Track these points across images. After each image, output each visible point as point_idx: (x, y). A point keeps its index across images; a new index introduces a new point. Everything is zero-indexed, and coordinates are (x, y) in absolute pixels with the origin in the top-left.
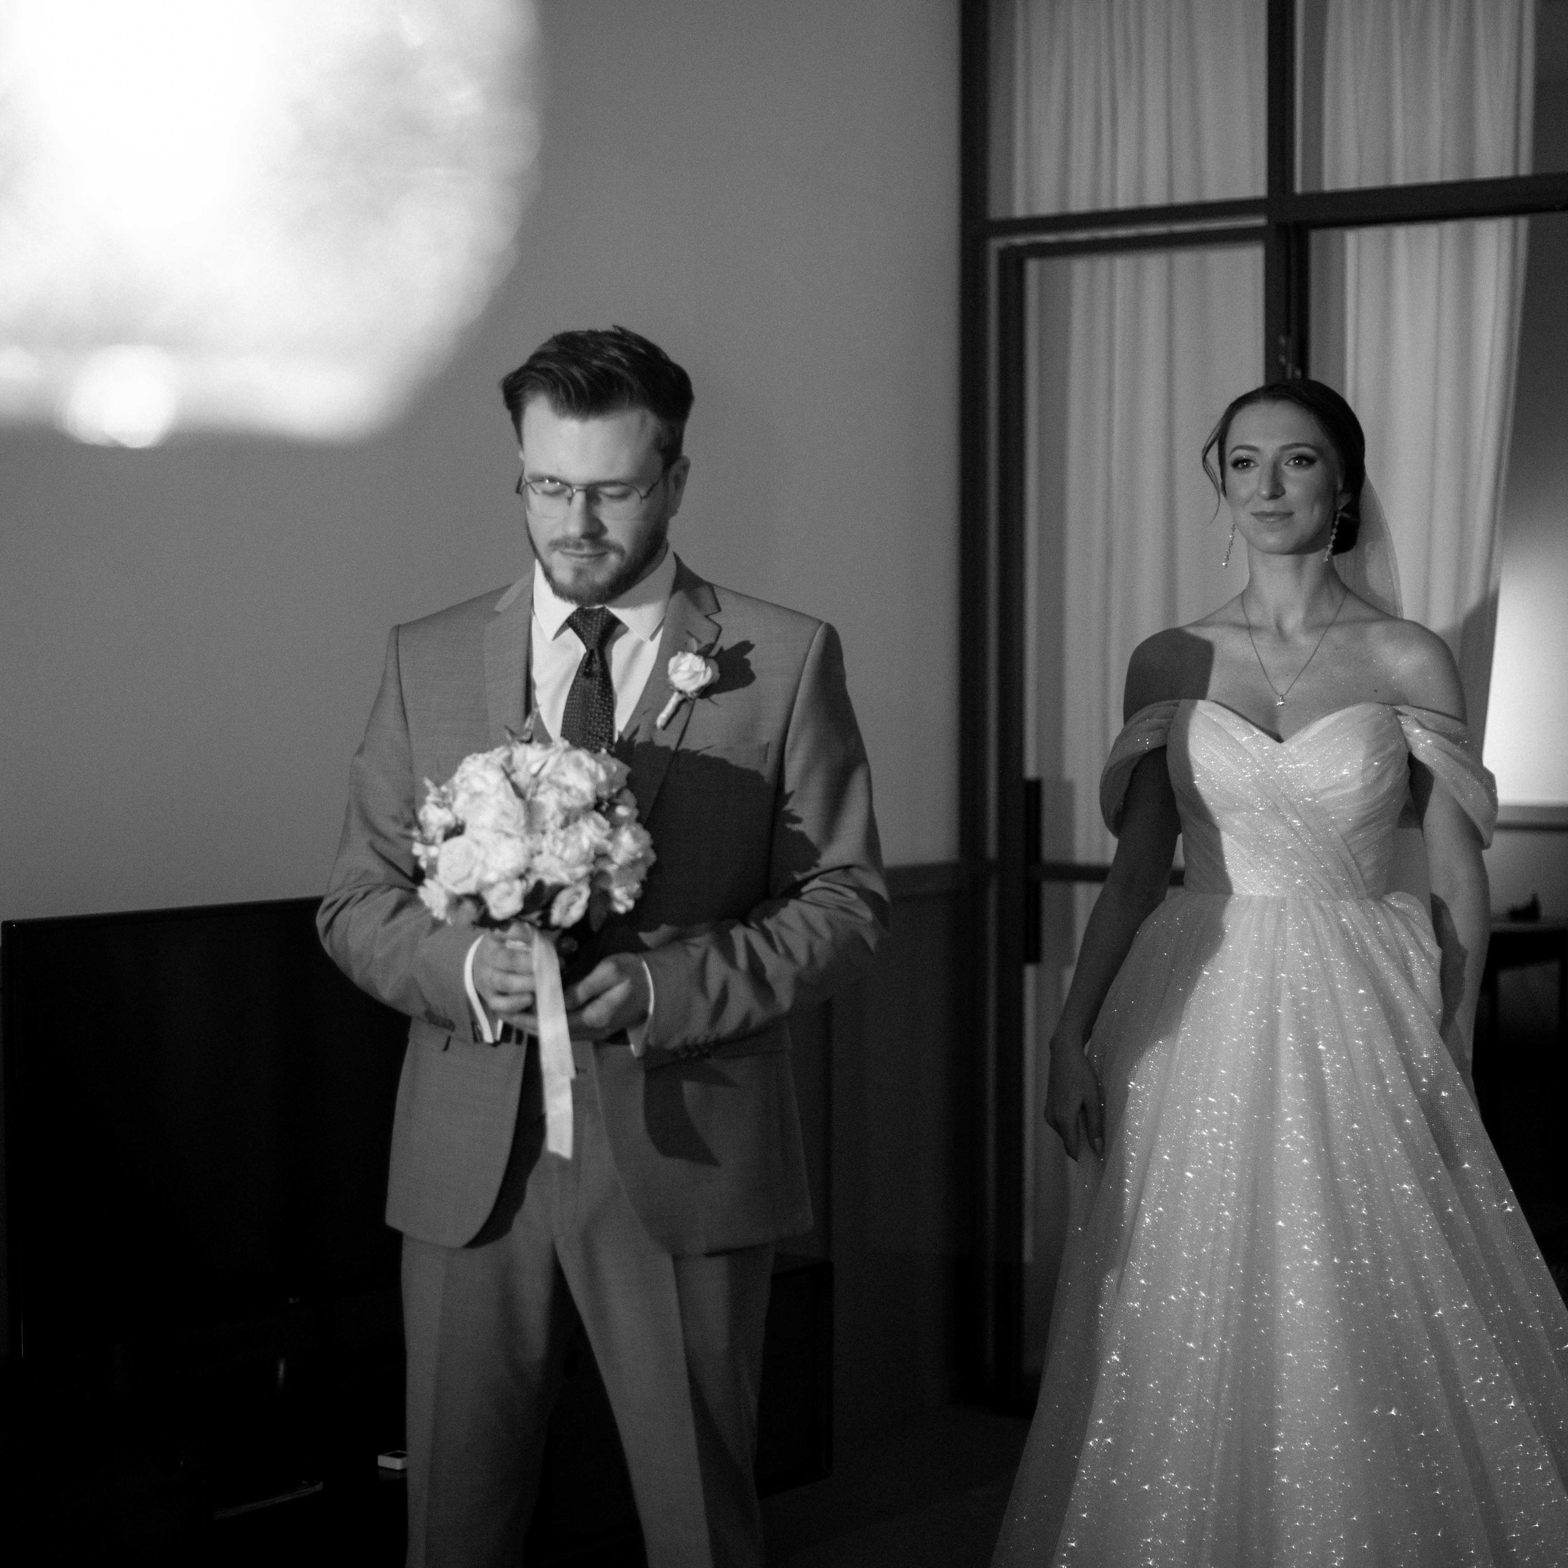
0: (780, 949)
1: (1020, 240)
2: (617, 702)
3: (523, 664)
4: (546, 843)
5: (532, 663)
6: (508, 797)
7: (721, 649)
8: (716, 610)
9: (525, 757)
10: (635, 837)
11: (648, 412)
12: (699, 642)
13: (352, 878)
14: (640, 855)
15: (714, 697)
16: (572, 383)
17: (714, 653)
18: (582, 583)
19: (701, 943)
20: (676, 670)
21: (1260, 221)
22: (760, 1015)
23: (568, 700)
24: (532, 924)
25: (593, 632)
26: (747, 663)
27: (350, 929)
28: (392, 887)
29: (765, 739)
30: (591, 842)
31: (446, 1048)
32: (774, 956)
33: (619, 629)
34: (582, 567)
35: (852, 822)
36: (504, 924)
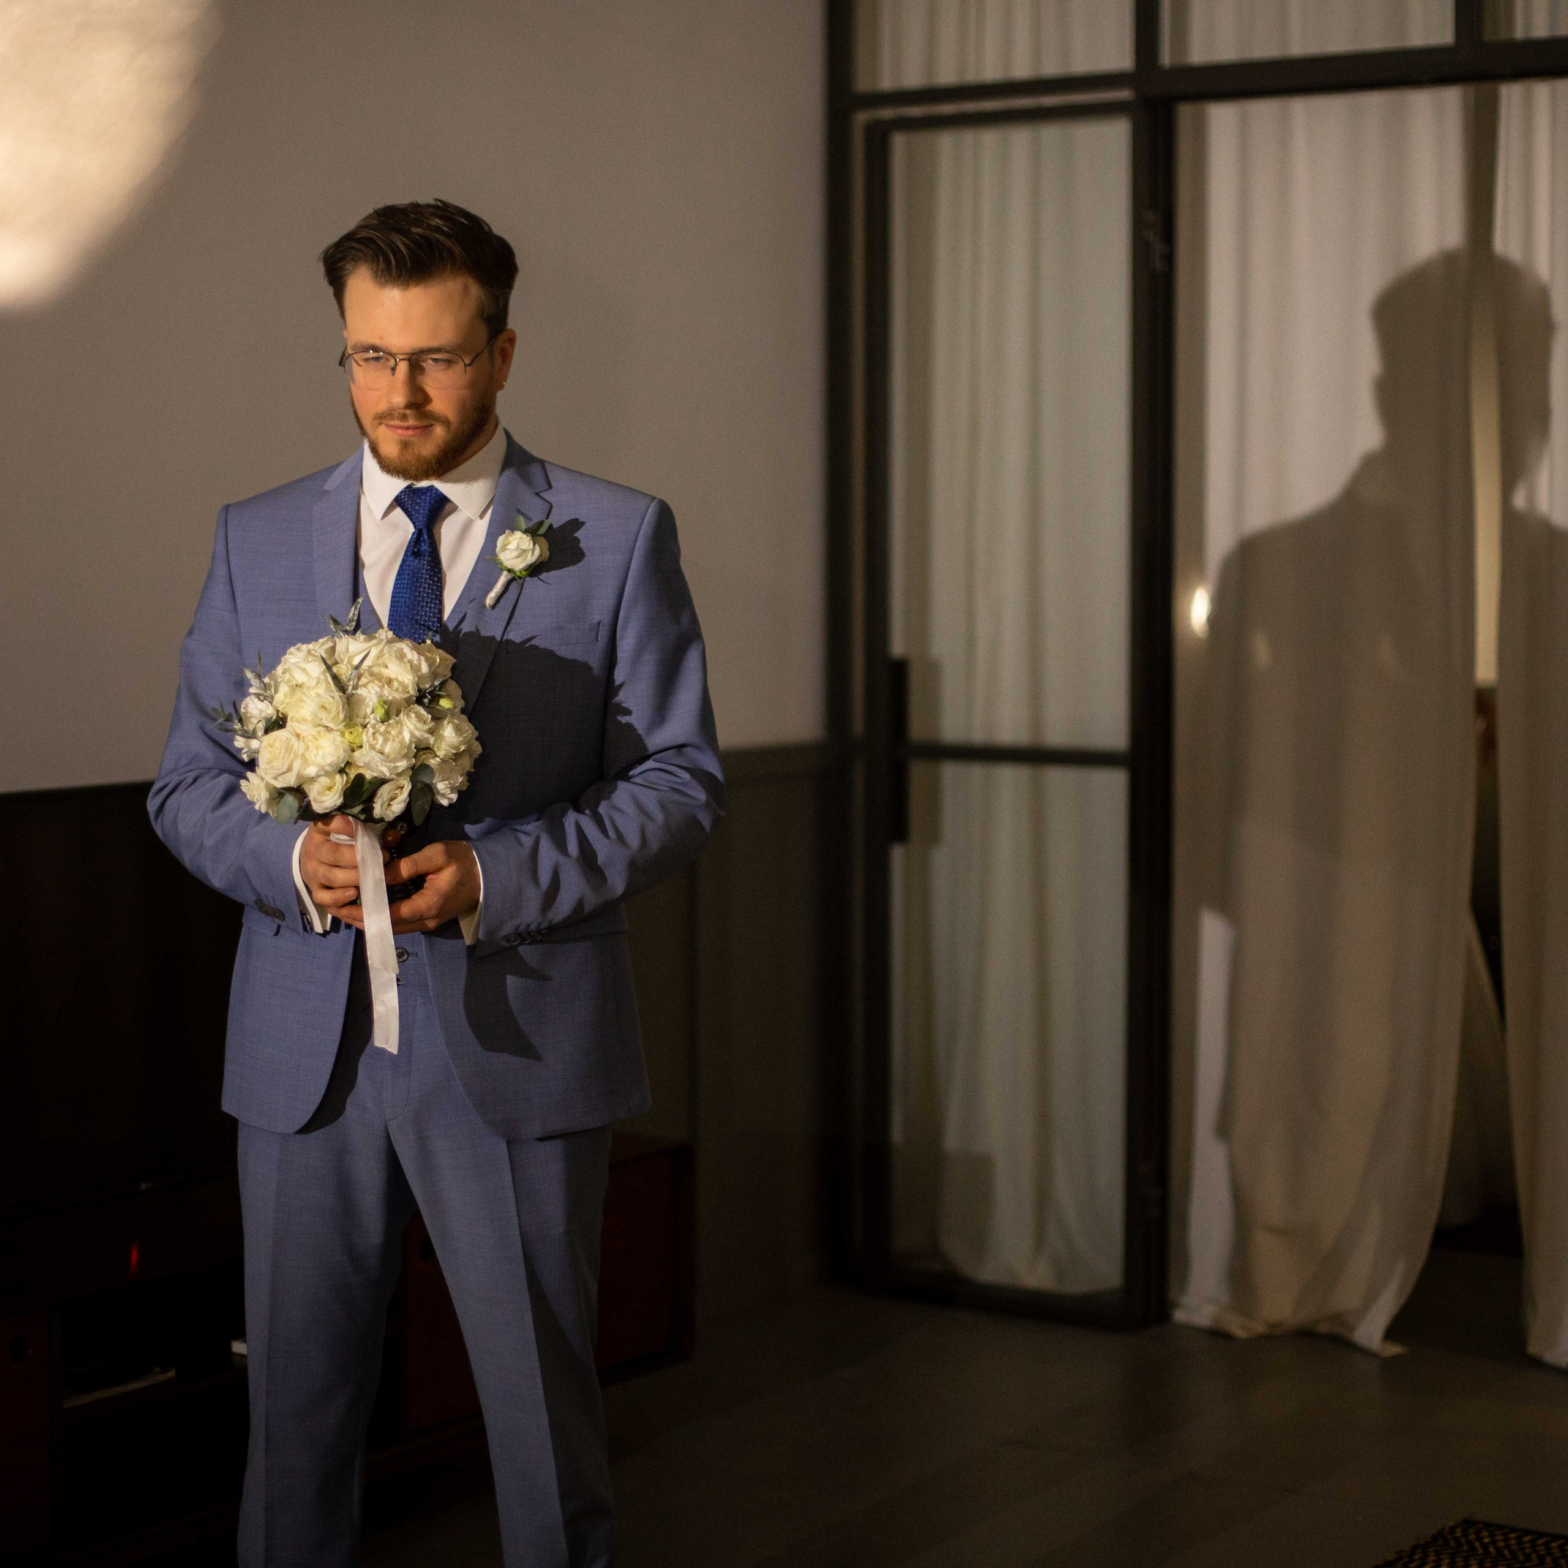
0: (612, 833)
1: (887, 113)
2: (445, 582)
3: (351, 545)
4: (366, 737)
5: (361, 542)
6: (328, 690)
7: (551, 526)
8: (547, 487)
9: (347, 650)
10: (458, 730)
11: (470, 281)
12: (528, 518)
13: (183, 762)
14: (463, 748)
15: (544, 576)
16: (393, 251)
17: (543, 530)
18: (409, 457)
19: (532, 829)
20: (504, 548)
21: (1124, 94)
22: (592, 901)
23: (396, 580)
24: (354, 816)
25: (422, 511)
26: (577, 540)
27: (180, 815)
28: (222, 771)
29: (596, 618)
30: (412, 735)
31: (277, 934)
32: (607, 841)
33: (448, 507)
34: (407, 439)
35: (686, 701)
36: (326, 817)
